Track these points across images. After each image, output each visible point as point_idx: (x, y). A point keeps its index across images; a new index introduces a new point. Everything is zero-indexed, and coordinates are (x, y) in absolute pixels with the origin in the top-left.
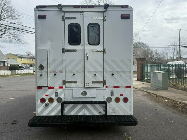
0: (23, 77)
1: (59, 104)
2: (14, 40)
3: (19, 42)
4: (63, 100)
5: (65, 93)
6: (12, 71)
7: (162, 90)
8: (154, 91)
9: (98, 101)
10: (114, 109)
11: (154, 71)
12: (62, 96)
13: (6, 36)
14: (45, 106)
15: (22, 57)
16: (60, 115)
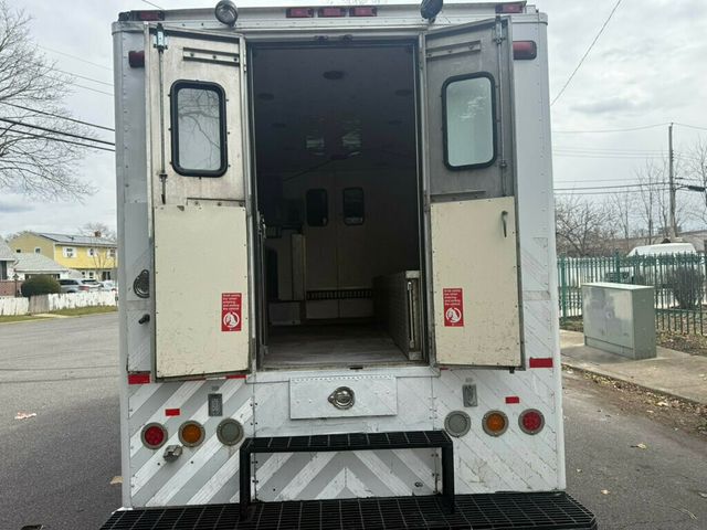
0: (74, 320)
1: (227, 448)
2: (39, 180)
3: (58, 187)
4: (248, 432)
5: (254, 397)
6: (33, 298)
7: (632, 359)
8: (605, 366)
9: (408, 433)
10: (480, 467)
11: (595, 284)
12: (242, 415)
13: (10, 165)
14: (163, 462)
15: (71, 245)
16: (235, 499)
